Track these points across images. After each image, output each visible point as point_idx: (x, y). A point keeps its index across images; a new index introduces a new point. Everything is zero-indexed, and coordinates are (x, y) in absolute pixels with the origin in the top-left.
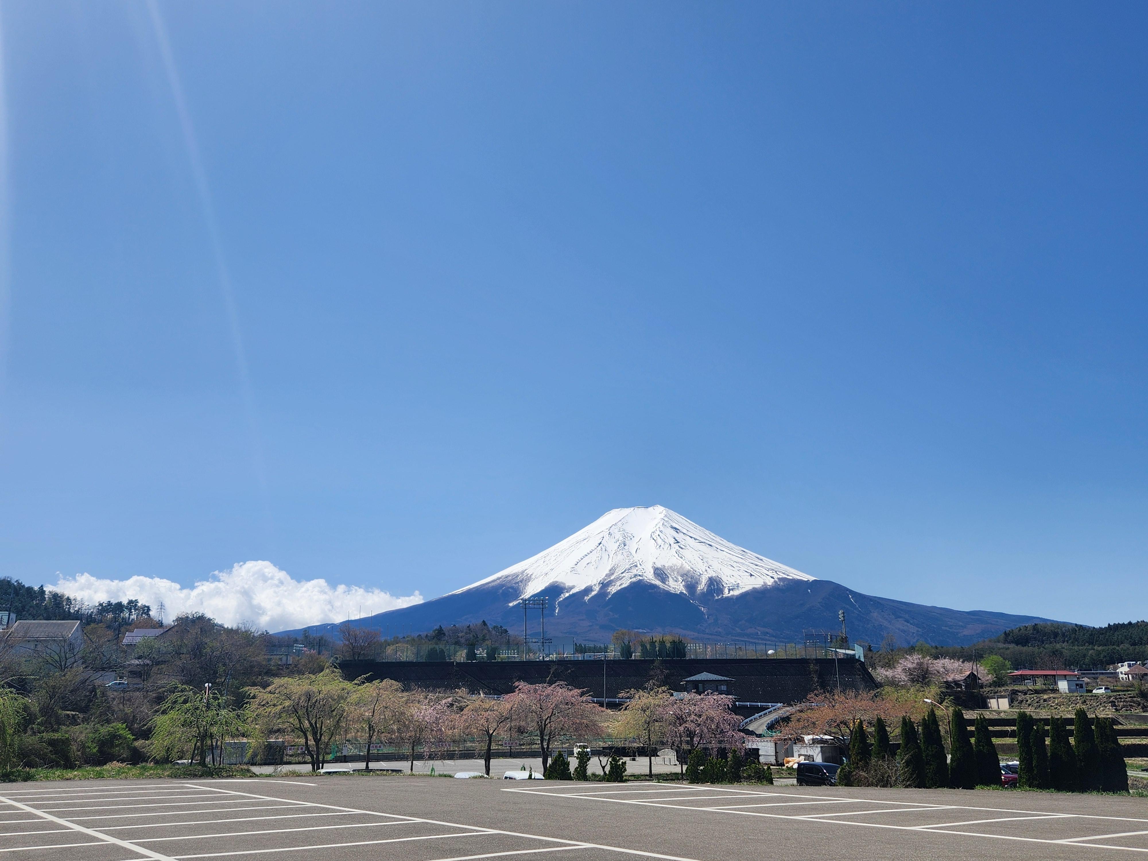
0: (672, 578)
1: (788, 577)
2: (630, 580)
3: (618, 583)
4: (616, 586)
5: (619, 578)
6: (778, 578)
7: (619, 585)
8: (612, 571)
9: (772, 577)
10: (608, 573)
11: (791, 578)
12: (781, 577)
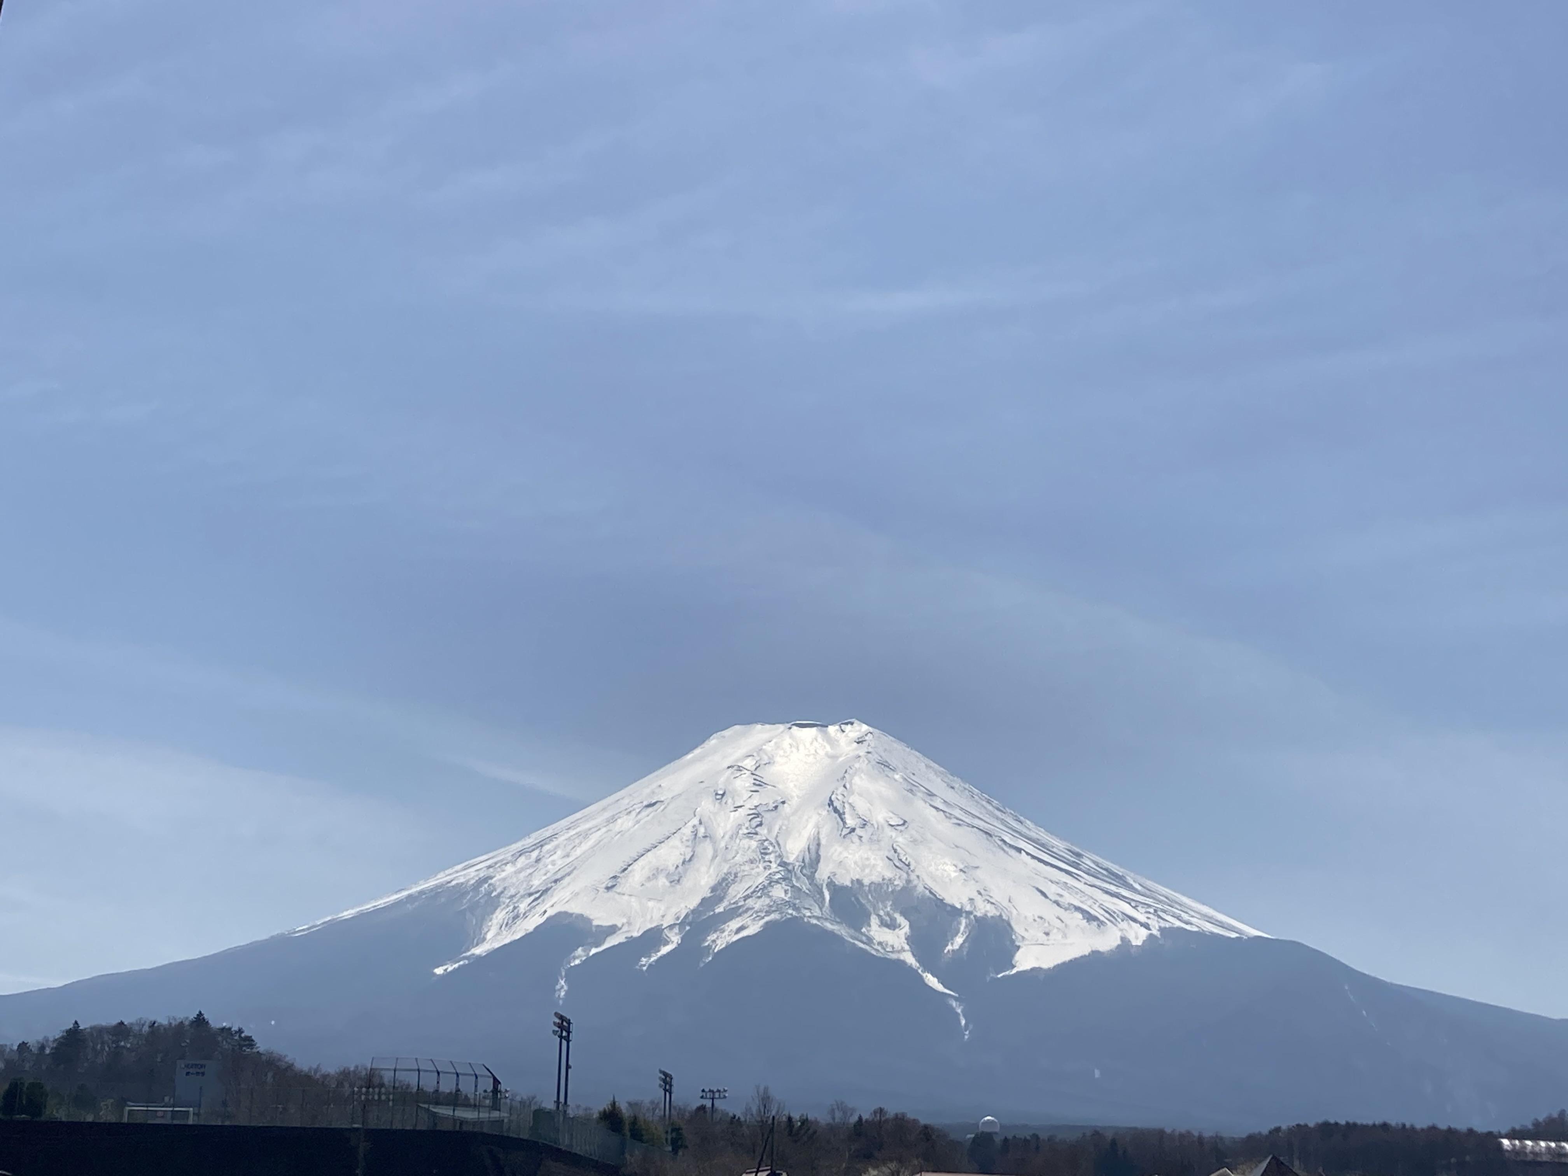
0: (879, 916)
1: (1188, 927)
2: (767, 919)
3: (734, 924)
4: (726, 933)
5: (733, 912)
6: (1161, 929)
7: (734, 929)
8: (719, 889)
9: (1146, 926)
10: (709, 895)
11: (1195, 929)
12: (1168, 925)
